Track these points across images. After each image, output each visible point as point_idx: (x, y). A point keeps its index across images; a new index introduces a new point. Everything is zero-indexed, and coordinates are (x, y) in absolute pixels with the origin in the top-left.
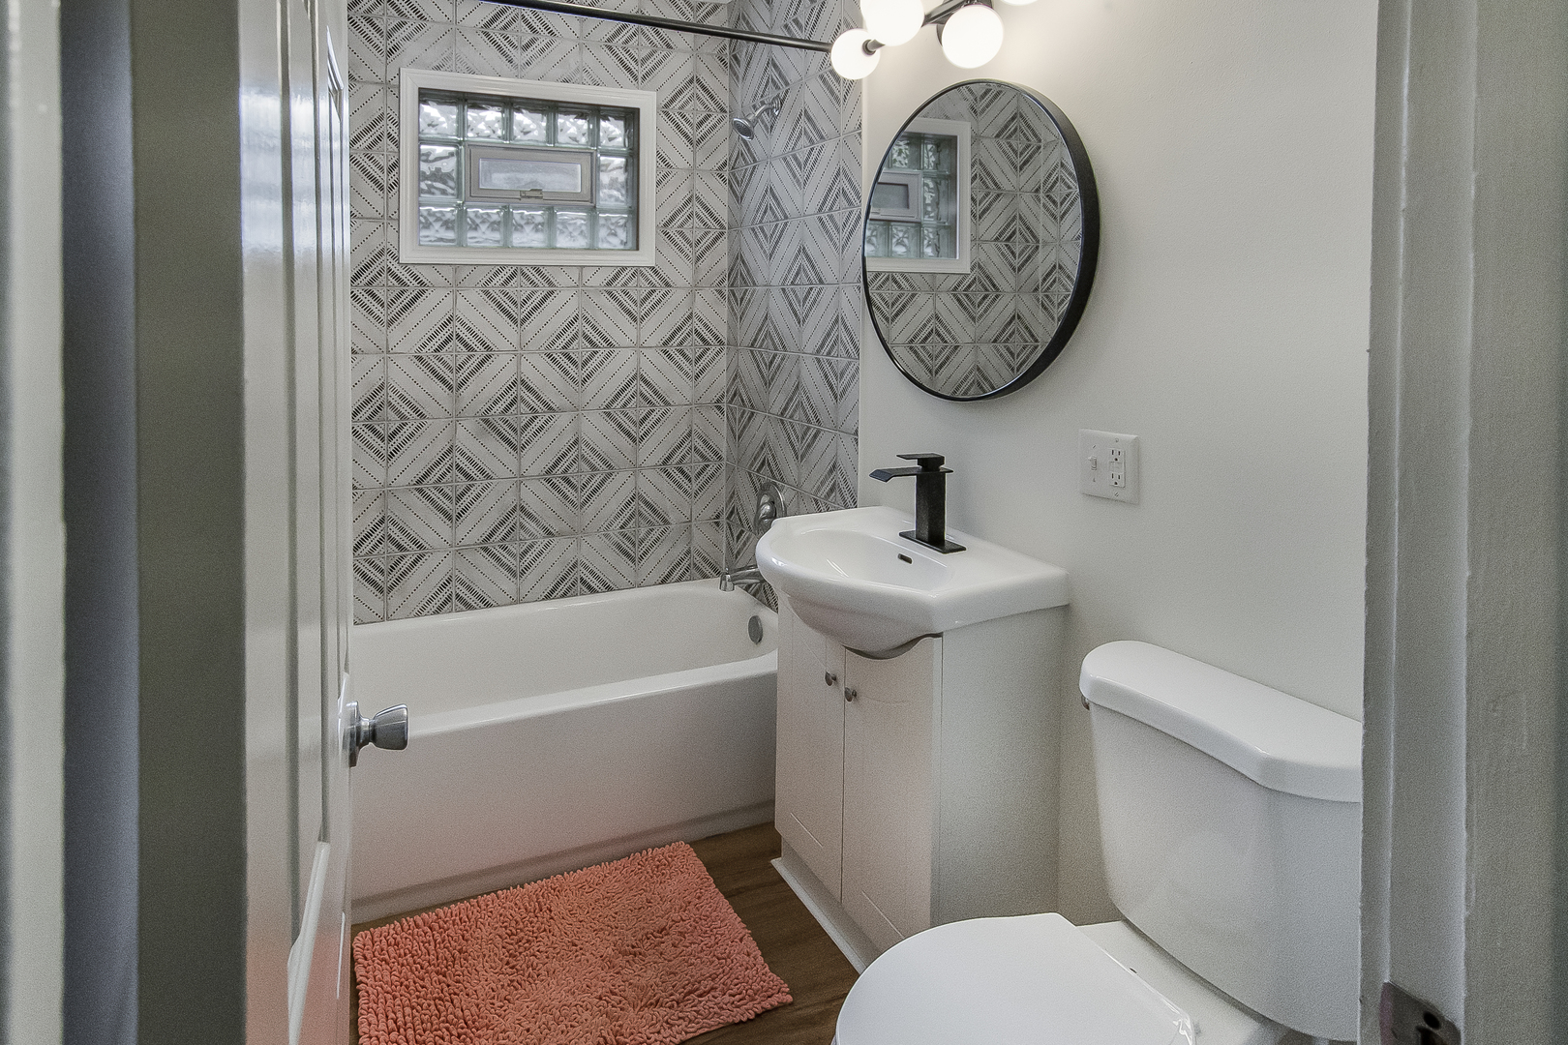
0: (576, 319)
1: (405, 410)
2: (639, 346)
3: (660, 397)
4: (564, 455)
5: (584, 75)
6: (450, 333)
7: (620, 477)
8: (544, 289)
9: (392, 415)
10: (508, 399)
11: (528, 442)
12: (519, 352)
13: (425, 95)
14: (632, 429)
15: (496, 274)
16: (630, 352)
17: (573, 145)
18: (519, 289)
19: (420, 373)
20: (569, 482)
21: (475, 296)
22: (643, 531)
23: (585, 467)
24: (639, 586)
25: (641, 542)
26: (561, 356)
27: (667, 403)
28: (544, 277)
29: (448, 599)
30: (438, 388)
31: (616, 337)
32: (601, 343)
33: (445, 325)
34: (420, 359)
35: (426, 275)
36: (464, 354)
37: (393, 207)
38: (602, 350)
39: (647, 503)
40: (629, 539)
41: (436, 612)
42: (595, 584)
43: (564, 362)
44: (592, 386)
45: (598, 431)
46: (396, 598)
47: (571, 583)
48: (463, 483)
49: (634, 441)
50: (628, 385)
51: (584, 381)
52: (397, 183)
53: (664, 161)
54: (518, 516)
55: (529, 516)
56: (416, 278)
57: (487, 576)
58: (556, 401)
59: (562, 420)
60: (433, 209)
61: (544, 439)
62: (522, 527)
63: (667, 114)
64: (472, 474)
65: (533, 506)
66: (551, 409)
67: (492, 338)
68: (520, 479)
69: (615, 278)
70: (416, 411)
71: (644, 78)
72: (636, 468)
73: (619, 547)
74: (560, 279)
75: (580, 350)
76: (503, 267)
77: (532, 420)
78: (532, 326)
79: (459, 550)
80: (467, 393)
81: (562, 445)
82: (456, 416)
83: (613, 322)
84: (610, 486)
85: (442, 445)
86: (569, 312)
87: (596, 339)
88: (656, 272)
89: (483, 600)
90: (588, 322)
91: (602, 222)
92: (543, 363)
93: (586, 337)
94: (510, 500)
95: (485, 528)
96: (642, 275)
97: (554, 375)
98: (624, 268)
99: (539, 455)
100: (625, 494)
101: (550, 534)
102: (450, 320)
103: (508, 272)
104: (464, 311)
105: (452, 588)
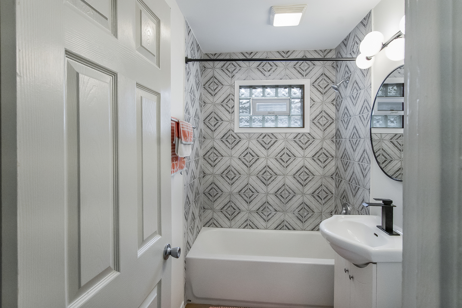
0: (284, 148)
1: (236, 172)
2: (304, 157)
3: (311, 173)
4: (280, 188)
5: (287, 77)
6: (248, 152)
7: (298, 196)
8: (275, 140)
9: (232, 174)
10: (264, 171)
11: (269, 184)
12: (267, 157)
13: (241, 87)
14: (302, 182)
15: (260, 135)
16: (301, 159)
17: (284, 97)
18: (267, 140)
19: (240, 163)
20: (282, 196)
21: (254, 142)
22: (305, 214)
23: (287, 192)
24: (304, 230)
25: (305, 217)
26: (280, 159)
27: (313, 175)
28: (274, 136)
29: (247, 225)
30: (244, 167)
31: (296, 154)
32: (292, 156)
33: (246, 150)
34: (239, 159)
35: (241, 136)
36: (251, 158)
37: (233, 118)
38: (292, 158)
39: (306, 205)
40: (301, 216)
41: (243, 228)
42: (290, 227)
43: (280, 161)
44: (289, 168)
45: (291, 182)
46: (233, 222)
47: (281, 226)
48: (251, 194)
49: (303, 186)
50: (301, 169)
51: (287, 167)
52: (234, 111)
53: (312, 100)
54: (266, 204)
55: (270, 205)
56: (239, 137)
57: (258, 220)
58: (278, 172)
59: (280, 178)
60: (243, 117)
61: (274, 183)
62: (268, 208)
63: (313, 86)
64: (254, 191)
65: (271, 202)
66: (276, 174)
67: (259, 153)
68: (267, 194)
69: (296, 137)
70: (238, 173)
71: (306, 75)
72: (303, 194)
73: (298, 217)
74: (279, 137)
75: (285, 158)
76: (262, 134)
77: (271, 177)
78: (271, 150)
79: (250, 212)
80: (252, 168)
81: (280, 185)
82: (249, 175)
83: (296, 150)
84: (295, 199)
85: (245, 183)
86: (282, 147)
87: (290, 154)
88: (310, 134)
89: (256, 227)
90: (288, 149)
91: (292, 119)
92: (274, 162)
93: (287, 154)
94: (264, 200)
95: (257, 207)
96: (305, 135)
97: (277, 165)
98: (299, 133)
99: (273, 187)
100: (300, 201)
101: (276, 211)
102: (247, 148)
103: (264, 135)
104: (251, 146)
105: (248, 222)
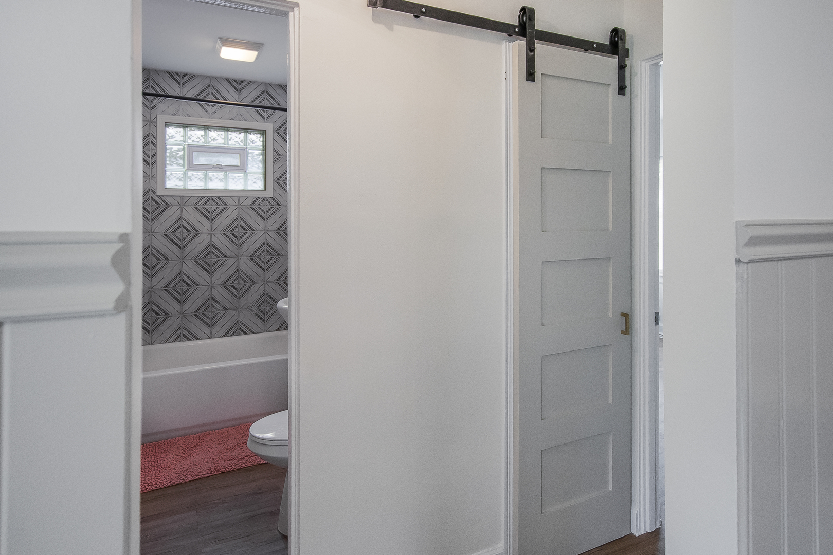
0: (237, 219)
1: (159, 256)
2: (266, 231)
3: (276, 252)
4: (232, 276)
5: (240, 117)
6: (181, 224)
7: (258, 286)
8: (222, 206)
9: (154, 259)
10: (206, 252)
11: (215, 270)
12: (211, 232)
13: (167, 125)
14: (263, 265)
15: (200, 200)
16: (261, 233)
17: (237, 146)
18: (211, 206)
19: (166, 242)
20: (234, 287)
21: (191, 209)
22: (268, 309)
23: (241, 281)
24: (267, 332)
25: (268, 313)
26: (230, 235)
27: (279, 254)
28: (222, 201)
29: (179, 336)
30: (174, 248)
31: (255, 226)
32: (248, 229)
33: (177, 221)
34: (166, 235)
35: (168, 200)
36: (186, 233)
37: (153, 173)
38: (249, 232)
39: (269, 296)
40: (262, 312)
41: (174, 341)
42: (246, 330)
43: (232, 237)
44: (245, 247)
45: (246, 266)
46: (155, 335)
47: (236, 330)
48: (186, 287)
49: (264, 270)
50: (261, 247)
51: (241, 245)
52: (155, 162)
53: (277, 152)
54: (211, 302)
55: (215, 301)
56: (164, 201)
57: (196, 326)
58: (228, 253)
59: (231, 261)
60: (173, 172)
61: (222, 269)
62: (213, 306)
63: (278, 133)
64: (190, 283)
65: (218, 297)
66: (226, 256)
67: (198, 227)
68: (212, 286)
69: (254, 202)
70: (164, 257)
71: (267, 118)
72: (265, 282)
73: (257, 315)
74: (229, 202)
75: (239, 232)
76: (203, 197)
77: (217, 261)
78: (216, 222)
79: (184, 316)
80: (187, 250)
81: (231, 271)
82: (183, 259)
83: (254, 220)
84: (253, 289)
85: (176, 271)
86: (233, 216)
87: (246, 227)
88: (273, 199)
89: (195, 337)
90: (242, 220)
91: (249, 178)
92: (223, 238)
93: (242, 226)
94: (207, 295)
95: (195, 307)
96: (267, 200)
97: (227, 242)
98: (259, 198)
99: (220, 276)
100: (260, 292)
101: (226, 309)
102: (180, 219)
103: (206, 199)
104: (185, 215)
105: (182, 331)
